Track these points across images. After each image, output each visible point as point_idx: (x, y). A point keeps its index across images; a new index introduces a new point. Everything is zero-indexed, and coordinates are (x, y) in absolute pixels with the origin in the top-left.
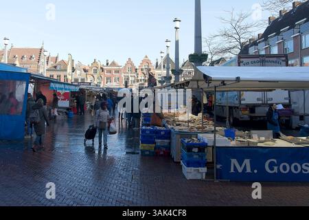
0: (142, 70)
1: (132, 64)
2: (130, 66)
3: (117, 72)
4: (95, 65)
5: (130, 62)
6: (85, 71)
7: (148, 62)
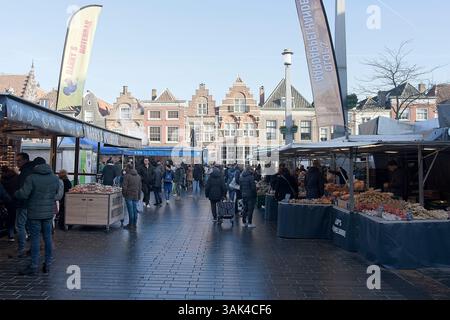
0: (229, 108)
1: (208, 98)
2: (203, 101)
3: (174, 114)
4: (125, 99)
5: (202, 91)
6: (104, 112)
7: (244, 93)
